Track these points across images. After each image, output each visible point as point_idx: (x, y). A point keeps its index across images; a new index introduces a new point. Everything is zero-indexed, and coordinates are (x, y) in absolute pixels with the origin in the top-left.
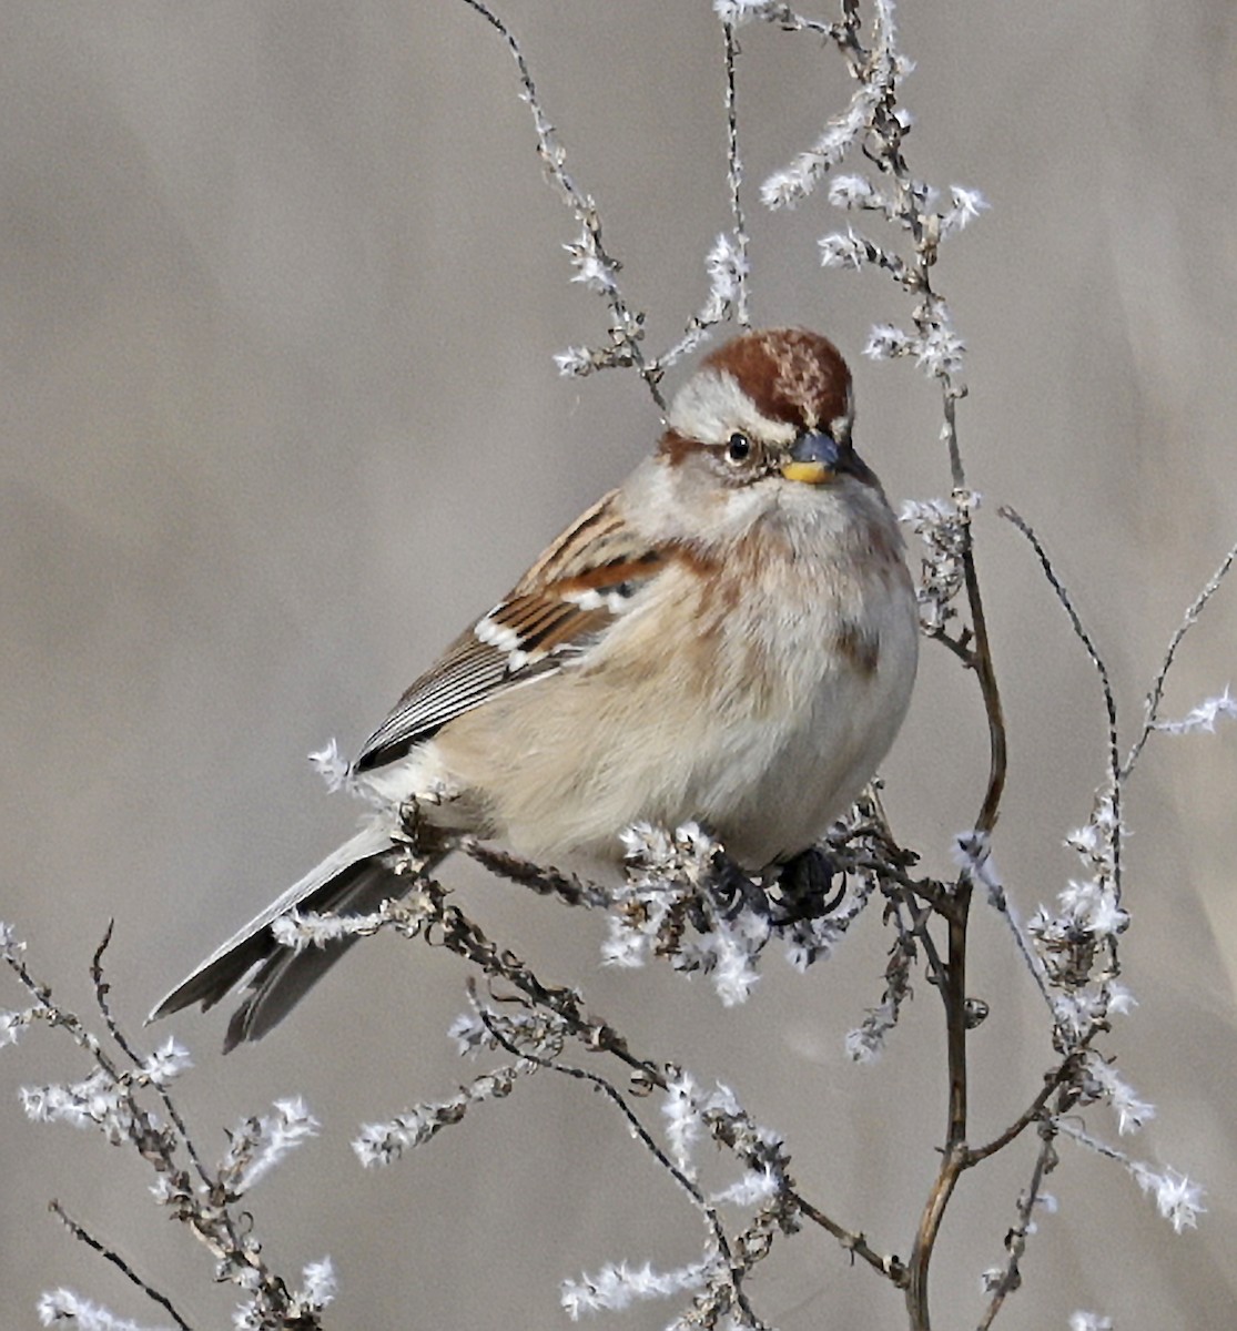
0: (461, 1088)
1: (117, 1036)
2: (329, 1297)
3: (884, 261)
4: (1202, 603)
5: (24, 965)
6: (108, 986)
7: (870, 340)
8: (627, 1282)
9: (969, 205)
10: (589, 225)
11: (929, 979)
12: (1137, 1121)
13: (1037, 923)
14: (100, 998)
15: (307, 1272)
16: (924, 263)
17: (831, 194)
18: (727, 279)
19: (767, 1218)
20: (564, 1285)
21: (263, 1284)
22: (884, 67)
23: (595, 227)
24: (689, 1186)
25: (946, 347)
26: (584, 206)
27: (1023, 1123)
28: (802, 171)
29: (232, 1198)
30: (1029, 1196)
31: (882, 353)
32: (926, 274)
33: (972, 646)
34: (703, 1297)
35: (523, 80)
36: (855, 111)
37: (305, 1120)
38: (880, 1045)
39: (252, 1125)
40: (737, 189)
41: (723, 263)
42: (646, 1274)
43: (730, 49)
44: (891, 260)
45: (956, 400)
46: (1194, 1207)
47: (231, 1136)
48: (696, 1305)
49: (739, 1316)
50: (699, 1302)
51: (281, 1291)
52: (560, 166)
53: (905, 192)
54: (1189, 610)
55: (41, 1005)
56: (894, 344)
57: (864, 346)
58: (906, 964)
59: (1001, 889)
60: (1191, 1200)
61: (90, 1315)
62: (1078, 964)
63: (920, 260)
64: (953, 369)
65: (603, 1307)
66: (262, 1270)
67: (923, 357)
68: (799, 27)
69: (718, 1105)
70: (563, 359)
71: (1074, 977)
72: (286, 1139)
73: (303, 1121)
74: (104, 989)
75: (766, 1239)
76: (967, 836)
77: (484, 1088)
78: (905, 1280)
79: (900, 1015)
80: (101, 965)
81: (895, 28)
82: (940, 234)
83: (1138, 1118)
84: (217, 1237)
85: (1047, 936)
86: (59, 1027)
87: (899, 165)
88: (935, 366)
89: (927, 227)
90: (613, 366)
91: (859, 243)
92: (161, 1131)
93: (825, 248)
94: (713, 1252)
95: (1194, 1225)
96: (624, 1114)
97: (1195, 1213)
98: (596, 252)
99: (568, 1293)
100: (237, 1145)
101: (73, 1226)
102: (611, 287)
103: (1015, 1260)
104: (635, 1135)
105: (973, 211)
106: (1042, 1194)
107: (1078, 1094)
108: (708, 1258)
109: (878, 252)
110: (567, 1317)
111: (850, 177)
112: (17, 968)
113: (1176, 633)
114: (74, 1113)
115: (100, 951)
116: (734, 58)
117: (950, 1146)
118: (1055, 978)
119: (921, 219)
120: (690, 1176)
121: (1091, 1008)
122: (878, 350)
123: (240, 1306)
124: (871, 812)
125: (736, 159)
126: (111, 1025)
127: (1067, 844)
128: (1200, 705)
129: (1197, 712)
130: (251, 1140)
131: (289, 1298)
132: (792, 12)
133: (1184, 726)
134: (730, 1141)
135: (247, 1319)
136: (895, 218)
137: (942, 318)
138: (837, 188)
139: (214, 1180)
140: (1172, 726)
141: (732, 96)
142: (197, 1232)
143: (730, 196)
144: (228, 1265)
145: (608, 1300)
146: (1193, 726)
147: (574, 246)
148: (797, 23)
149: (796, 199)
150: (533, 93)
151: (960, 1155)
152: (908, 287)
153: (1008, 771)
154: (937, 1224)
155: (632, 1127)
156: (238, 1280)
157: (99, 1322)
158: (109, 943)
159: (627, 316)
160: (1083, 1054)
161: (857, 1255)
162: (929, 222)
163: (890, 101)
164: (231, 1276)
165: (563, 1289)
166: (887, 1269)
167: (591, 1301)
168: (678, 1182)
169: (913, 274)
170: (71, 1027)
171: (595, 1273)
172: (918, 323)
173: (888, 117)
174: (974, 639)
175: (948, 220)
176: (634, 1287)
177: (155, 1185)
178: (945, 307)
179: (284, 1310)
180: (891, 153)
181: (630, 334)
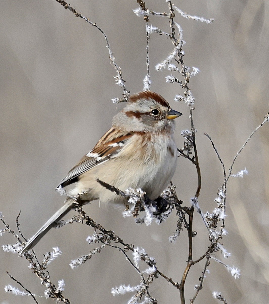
0: (91, 252)
1: (21, 234)
2: (64, 289)
3: (178, 82)
4: (241, 151)
5: (4, 220)
6: (19, 224)
7: (175, 98)
8: (125, 289)
9: (196, 71)
10: (119, 73)
11: (185, 227)
12: (227, 257)
13: (206, 215)
14: (18, 226)
15: (59, 282)
16: (187, 82)
17: (168, 68)
18: (147, 84)
19: (152, 275)
20: (112, 289)
21: (51, 286)
22: (180, 43)
23: (121, 73)
24: (138, 270)
25: (191, 100)
26: (118, 69)
27: (204, 256)
28: (164, 64)
29: (45, 268)
30: (204, 270)
31: (178, 100)
32: (187, 84)
33: (195, 160)
34: (139, 291)
35: (107, 43)
36: (174, 52)
37: (59, 252)
38: (176, 240)
39: (49, 254)
40: (148, 66)
41: (146, 81)
42: (129, 287)
43: (148, 38)
44: (180, 82)
45: (192, 110)
46: (238, 274)
47: (45, 256)
48: (138, 293)
49: (147, 296)
50: (138, 292)
51: (54, 287)
52: (114, 61)
53: (183, 68)
54: (238, 152)
55: (7, 229)
56: (180, 98)
57: (174, 99)
58: (181, 223)
59: (200, 209)
60: (238, 273)
61: (15, 290)
62: (214, 223)
63: (186, 82)
64: (192, 104)
65: (120, 294)
66: (50, 283)
67: (186, 101)
68: (163, 34)
69: (142, 253)
70: (114, 100)
71: (214, 226)
72: (55, 255)
73: (58, 252)
74: (18, 225)
75: (152, 279)
76: (193, 198)
77: (95, 252)
78: (180, 288)
79: (180, 234)
80: (18, 220)
81: (183, 35)
82: (190, 76)
83: (227, 256)
84: (42, 276)
85: (208, 217)
86: (10, 233)
87: (182, 62)
88: (189, 103)
89: (187, 75)
90: (124, 102)
91: (174, 78)
92: (31, 255)
93: (167, 79)
94: (142, 283)
95: (238, 278)
96: (125, 255)
97: (239, 275)
98: (121, 79)
99: (113, 291)
100: (46, 258)
101: (11, 276)
102: (124, 86)
103: (201, 283)
104: (127, 259)
105: (197, 72)
106: (207, 270)
107: (214, 250)
108: (141, 284)
109: (177, 80)
110: (112, 295)
111: (172, 64)
112: (2, 221)
113: (235, 157)
114: (13, 251)
115: (18, 217)
116: (149, 39)
117: (189, 261)
118: (210, 226)
119: (186, 73)
120: (138, 268)
121: (219, 234)
122: (177, 100)
123: (46, 290)
124: (173, 193)
125: (148, 60)
126: (20, 232)
127: (215, 201)
128: (240, 172)
129: (239, 173)
130: (49, 257)
131: (56, 289)
132: (162, 31)
133: (237, 176)
134: (144, 260)
135: (47, 293)
136: (181, 73)
137: (190, 93)
138: (169, 66)
139: (41, 265)
140: (234, 176)
141: (148, 47)
142: (37, 275)
143: (147, 67)
144: (44, 282)
145: (120, 292)
146: (238, 176)
147: (116, 77)
148: (162, 33)
149: (162, 69)
150: (109, 46)
151: (191, 262)
152: (183, 87)
153: (202, 185)
154: (186, 277)
155: (127, 258)
156: (45, 285)
157: (17, 292)
158: (20, 215)
159: (126, 92)
160: (217, 243)
161: (170, 282)
162: (188, 74)
163: (181, 49)
164: (44, 284)
165: (111, 290)
166: (176, 285)
167: (117, 292)
168: (135, 269)
169: (184, 84)
170: (13, 233)
171: (118, 287)
172: (185, 94)
173: (180, 53)
174: (195, 158)
175: (192, 74)
176: (126, 290)
177: (29, 265)
178: (191, 91)
179: (55, 291)
180: (180, 60)
181: (127, 95)
